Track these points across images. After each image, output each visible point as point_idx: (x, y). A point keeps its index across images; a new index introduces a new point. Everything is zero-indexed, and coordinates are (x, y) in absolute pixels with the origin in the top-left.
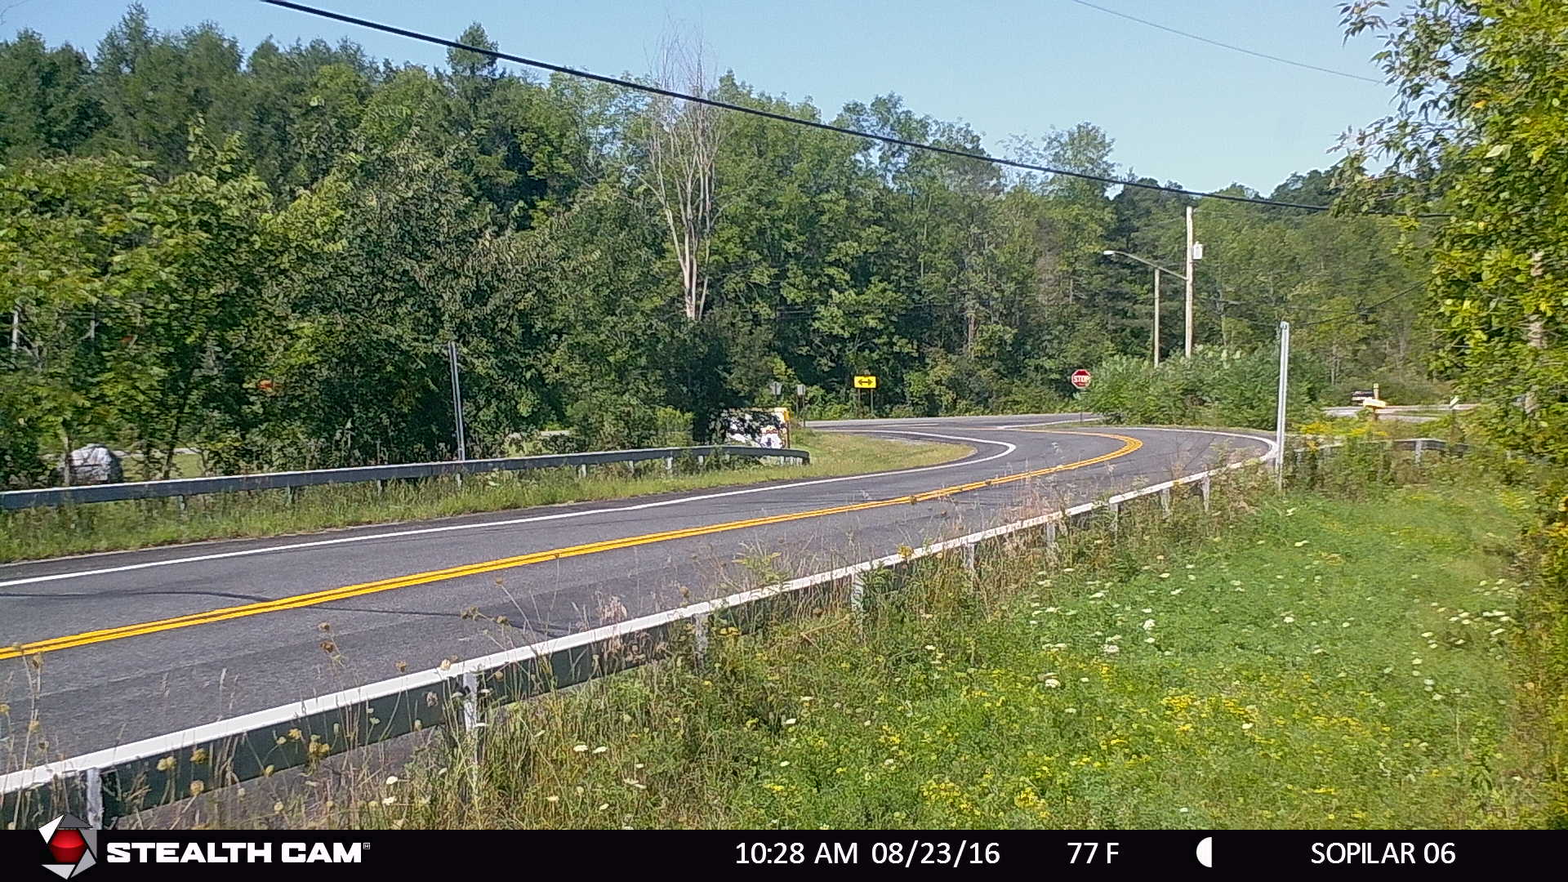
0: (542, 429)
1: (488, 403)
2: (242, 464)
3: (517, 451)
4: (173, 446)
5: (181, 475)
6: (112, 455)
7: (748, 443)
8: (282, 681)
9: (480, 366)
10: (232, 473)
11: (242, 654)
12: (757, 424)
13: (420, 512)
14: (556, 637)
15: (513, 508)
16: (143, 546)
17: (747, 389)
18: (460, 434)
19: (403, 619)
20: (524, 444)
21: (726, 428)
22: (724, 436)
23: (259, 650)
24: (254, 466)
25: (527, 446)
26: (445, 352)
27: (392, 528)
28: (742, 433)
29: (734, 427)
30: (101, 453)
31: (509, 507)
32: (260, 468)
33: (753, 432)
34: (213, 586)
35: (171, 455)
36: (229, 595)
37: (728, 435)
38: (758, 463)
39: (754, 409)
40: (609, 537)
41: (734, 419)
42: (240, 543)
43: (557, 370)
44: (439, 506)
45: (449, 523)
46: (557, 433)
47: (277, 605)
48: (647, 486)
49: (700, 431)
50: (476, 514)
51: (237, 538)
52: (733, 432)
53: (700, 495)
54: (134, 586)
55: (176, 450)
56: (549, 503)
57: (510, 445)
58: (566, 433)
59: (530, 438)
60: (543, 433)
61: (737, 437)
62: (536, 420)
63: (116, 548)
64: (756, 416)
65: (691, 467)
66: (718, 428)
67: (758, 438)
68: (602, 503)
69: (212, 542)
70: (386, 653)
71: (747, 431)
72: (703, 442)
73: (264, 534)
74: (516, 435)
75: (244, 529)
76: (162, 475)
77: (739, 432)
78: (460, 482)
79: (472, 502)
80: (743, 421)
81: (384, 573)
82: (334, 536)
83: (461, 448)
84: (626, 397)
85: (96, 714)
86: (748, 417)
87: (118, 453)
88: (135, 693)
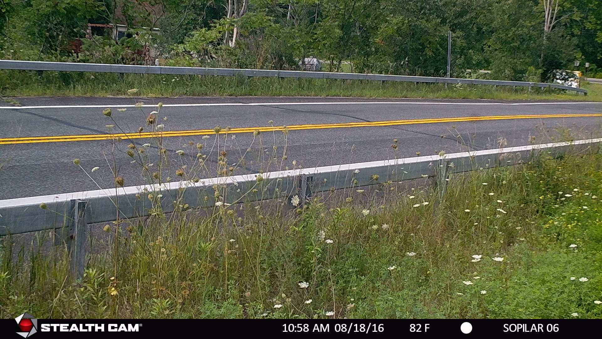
0: (481, 69)
1: (461, 57)
2: (366, 70)
3: (469, 77)
4: (341, 60)
5: (342, 72)
6: (319, 62)
7: (562, 84)
8: (372, 152)
9: (459, 42)
10: (362, 73)
11: (359, 140)
12: (567, 77)
13: (431, 96)
14: (477, 150)
15: (465, 99)
16: (327, 96)
17: (564, 63)
18: (449, 67)
19: (419, 135)
20: (472, 74)
21: (554, 76)
22: (553, 80)
23: (365, 140)
24: (370, 71)
25: (474, 76)
26: (447, 36)
27: (419, 101)
28: (561, 80)
29: (558, 77)
30: (315, 60)
31: (464, 98)
32: (371, 72)
33: (565, 80)
34: (351, 114)
35: (339, 64)
36: (356, 118)
37: (555, 80)
38: (565, 92)
39: (567, 71)
40: (502, 114)
41: (558, 74)
42: (362, 99)
43: (489, 47)
44: (437, 95)
45: (441, 102)
46: (486, 72)
47: (374, 124)
48: (519, 97)
49: (544, 78)
50: (452, 99)
51: (360, 98)
52: (557, 79)
53: (540, 102)
54: (322, 110)
55: (342, 62)
56: (481, 98)
57: (467, 74)
58: (489, 72)
59: (475, 72)
60: (481, 71)
61: (559, 81)
62: (479, 65)
63: (318, 96)
64: (567, 73)
65: (538, 90)
66: (552, 76)
67: (567, 82)
68: (501, 101)
69: (351, 97)
70: (412, 147)
71: (563, 79)
72: (543, 82)
73: (371, 97)
74: (470, 71)
75: (364, 94)
76: (336, 70)
77: (559, 79)
78: (446, 86)
79: (450, 94)
80: (561, 74)
81: (414, 117)
82: (397, 101)
83: (449, 73)
84: (515, 61)
85: (305, 154)
86: (564, 73)
87: (320, 61)
88: (319, 149)
